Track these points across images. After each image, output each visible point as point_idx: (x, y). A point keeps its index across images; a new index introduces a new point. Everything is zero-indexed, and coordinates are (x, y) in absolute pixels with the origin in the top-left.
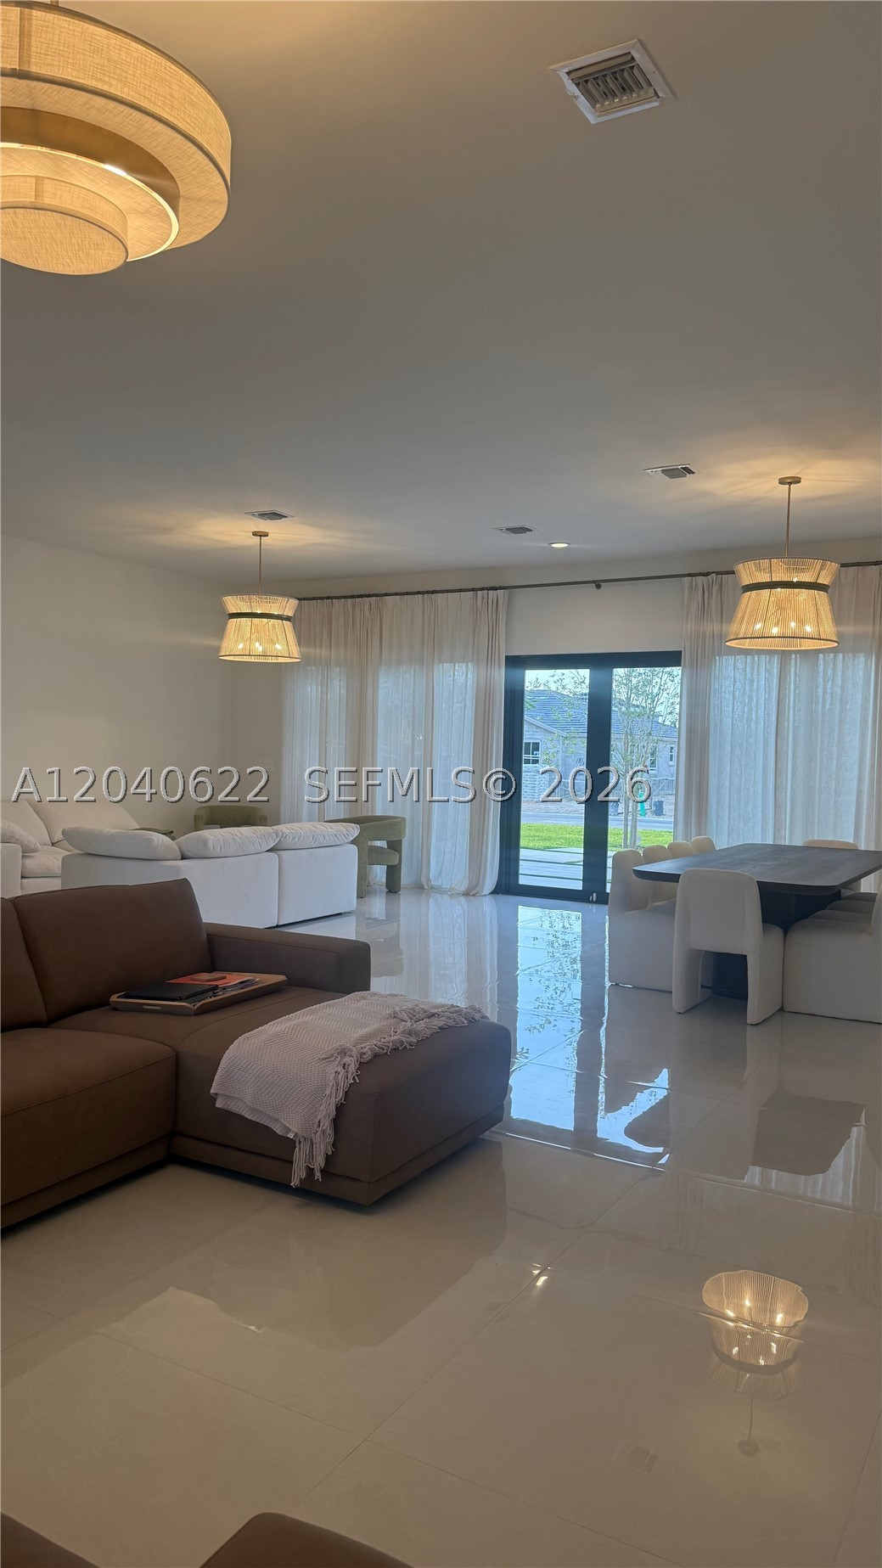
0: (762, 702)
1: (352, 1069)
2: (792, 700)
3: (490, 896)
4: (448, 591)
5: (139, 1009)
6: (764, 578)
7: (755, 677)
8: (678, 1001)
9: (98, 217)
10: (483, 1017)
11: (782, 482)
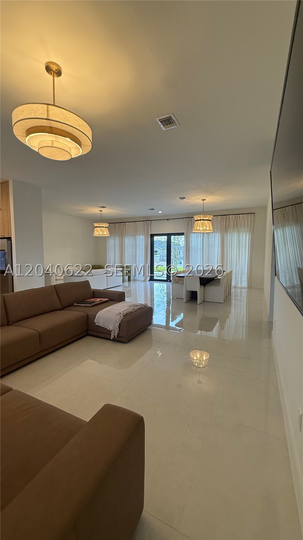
0: (199, 242)
1: (122, 317)
2: (205, 242)
3: (149, 281)
5: (80, 306)
6: (199, 219)
7: (198, 238)
8: (184, 300)
9: (65, 149)
10: (147, 305)
11: (202, 200)
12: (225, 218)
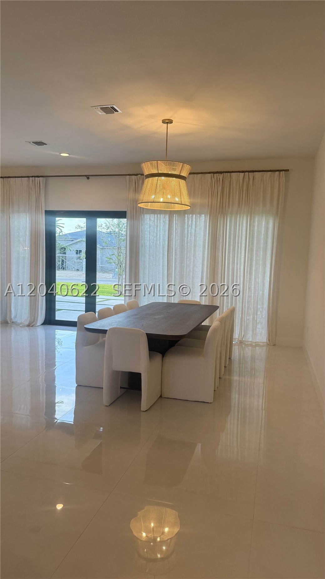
0: (162, 236)
2: (174, 235)
3: (42, 326)
4: (15, 177)
6: (155, 171)
7: (159, 224)
8: (106, 398)
11: (164, 122)
12: (221, 179)
